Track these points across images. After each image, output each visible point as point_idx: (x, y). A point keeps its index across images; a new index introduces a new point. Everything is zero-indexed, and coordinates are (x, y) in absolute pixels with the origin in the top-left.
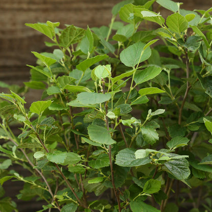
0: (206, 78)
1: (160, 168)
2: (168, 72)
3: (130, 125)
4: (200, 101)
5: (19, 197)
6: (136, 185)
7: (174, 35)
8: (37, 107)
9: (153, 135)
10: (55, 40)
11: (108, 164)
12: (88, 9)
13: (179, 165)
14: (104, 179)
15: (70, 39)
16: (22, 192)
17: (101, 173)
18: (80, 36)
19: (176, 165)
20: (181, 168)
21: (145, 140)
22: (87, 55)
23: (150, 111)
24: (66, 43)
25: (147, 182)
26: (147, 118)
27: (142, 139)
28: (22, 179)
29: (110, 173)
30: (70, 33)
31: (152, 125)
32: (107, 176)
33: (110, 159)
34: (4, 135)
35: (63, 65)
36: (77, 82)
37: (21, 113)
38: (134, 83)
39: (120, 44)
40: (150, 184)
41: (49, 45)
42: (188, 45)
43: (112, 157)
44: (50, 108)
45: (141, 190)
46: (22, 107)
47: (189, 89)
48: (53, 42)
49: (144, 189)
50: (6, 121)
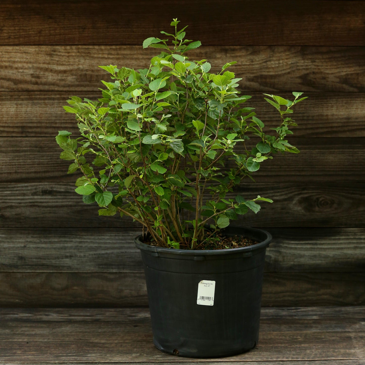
0: (197, 98)
1: (168, 147)
2: (178, 95)
3: (149, 121)
4: (195, 112)
5: (93, 163)
6: (154, 156)
7: (180, 74)
8: (102, 111)
9: (163, 128)
10: (115, 76)
11: (138, 143)
12: (143, 59)
13: (178, 145)
14: (136, 151)
15: (123, 75)
16: (95, 160)
17: (135, 148)
18: (128, 73)
19: (176, 145)
20: (179, 147)
21: (159, 130)
22: (132, 84)
23: (164, 115)
24: (121, 77)
25: (161, 154)
26: (162, 119)
27: (158, 130)
28: (94, 152)
29: (140, 148)
30: (123, 72)
31: (164, 123)
32: (138, 149)
33: (140, 140)
34: (86, 128)
35: (120, 89)
36: (126, 99)
37: (94, 114)
38: (155, 100)
39: (152, 79)
40: (162, 155)
41: (113, 78)
42: (187, 80)
43: (141, 139)
44: (110, 112)
45: (157, 158)
46: (94, 111)
47: (188, 104)
48: (114, 77)
49: (159, 157)
50: (87, 120)
